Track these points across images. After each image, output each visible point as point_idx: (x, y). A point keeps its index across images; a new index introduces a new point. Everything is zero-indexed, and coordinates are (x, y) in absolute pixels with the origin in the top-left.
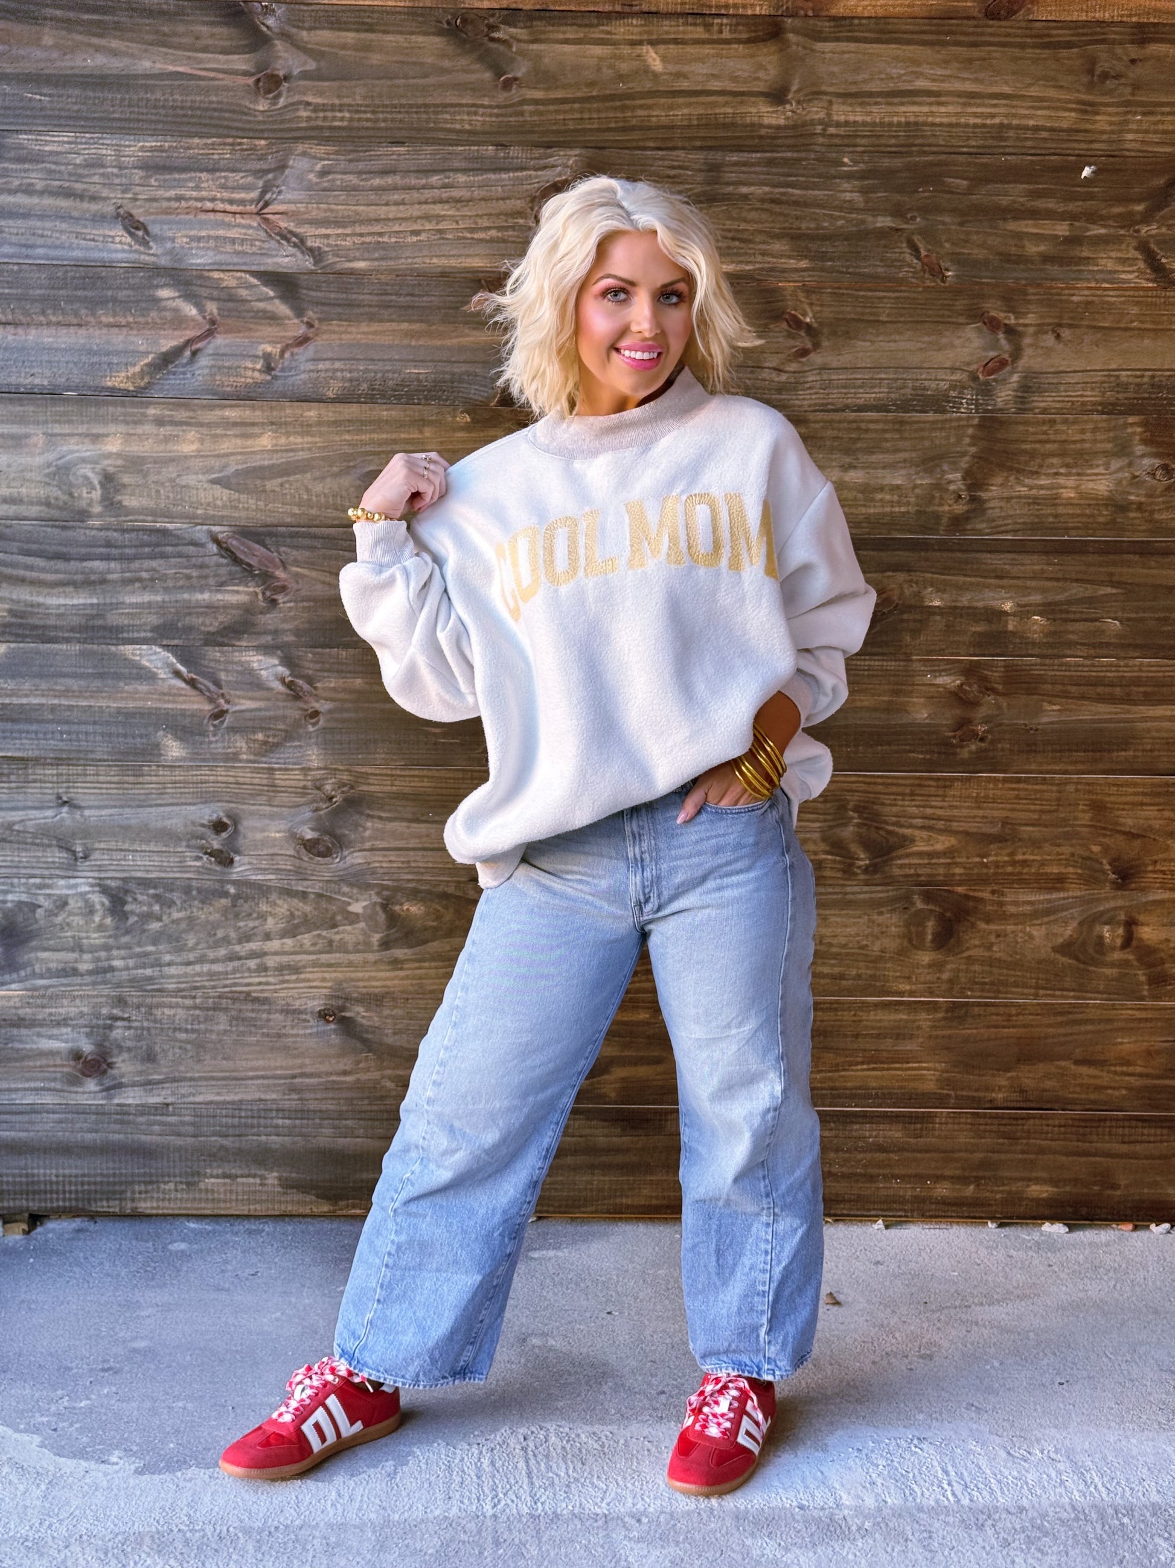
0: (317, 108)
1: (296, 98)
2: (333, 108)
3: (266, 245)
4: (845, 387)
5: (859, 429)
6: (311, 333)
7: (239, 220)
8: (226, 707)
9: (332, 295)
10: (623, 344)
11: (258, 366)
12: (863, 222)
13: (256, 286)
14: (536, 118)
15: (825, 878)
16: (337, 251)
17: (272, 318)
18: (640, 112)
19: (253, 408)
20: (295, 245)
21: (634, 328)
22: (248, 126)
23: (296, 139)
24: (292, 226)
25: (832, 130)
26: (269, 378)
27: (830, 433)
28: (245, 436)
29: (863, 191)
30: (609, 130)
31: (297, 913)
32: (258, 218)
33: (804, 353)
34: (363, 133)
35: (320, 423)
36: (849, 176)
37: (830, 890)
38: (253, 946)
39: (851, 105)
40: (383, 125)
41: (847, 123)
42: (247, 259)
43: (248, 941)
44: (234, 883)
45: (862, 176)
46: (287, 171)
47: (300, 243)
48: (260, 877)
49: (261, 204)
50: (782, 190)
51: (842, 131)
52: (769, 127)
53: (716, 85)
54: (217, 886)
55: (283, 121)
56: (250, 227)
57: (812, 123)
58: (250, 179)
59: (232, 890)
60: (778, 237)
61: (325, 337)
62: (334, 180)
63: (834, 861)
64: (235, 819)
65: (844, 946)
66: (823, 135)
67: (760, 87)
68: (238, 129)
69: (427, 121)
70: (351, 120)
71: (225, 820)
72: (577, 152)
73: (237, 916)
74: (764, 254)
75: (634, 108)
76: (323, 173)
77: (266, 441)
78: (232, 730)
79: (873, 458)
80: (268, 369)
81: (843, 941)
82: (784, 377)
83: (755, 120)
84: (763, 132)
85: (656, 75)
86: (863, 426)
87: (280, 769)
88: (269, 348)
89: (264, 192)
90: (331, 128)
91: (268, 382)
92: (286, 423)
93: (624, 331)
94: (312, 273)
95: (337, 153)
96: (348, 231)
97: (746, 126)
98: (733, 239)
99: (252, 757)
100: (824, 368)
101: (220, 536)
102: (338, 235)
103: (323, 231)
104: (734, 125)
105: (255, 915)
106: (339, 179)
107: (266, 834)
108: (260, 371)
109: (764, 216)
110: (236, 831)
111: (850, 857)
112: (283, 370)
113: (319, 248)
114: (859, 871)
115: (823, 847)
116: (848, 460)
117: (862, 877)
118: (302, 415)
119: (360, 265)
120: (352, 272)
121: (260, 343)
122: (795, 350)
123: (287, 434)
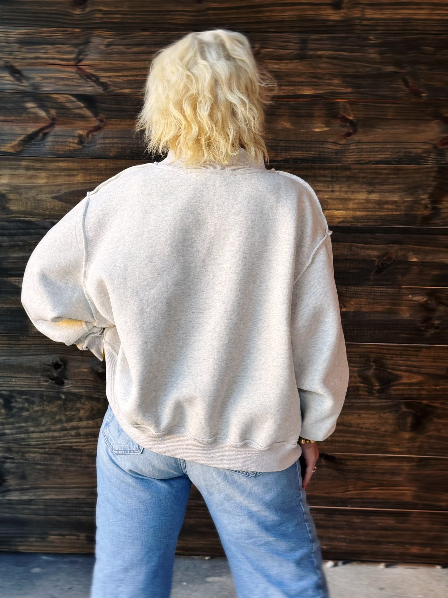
0: (105, 13)
1: (95, 8)
2: (112, 13)
3: (80, 81)
4: (370, 152)
5: (376, 173)
6: (102, 125)
7: (66, 68)
9: (113, 106)
11: (76, 141)
12: (380, 69)
13: (74, 101)
14: (214, 17)
15: (360, 395)
16: (115, 84)
17: (83, 117)
18: (268, 14)
19: (73, 162)
20: (94, 81)
22: (70, 22)
23: (95, 28)
24: (92, 72)
25: (365, 23)
26: (81, 147)
27: (362, 175)
28: (69, 176)
29: (380, 53)
30: (250, 23)
31: (95, 408)
32: (75, 67)
33: (349, 134)
34: (128, 25)
35: (106, 169)
36: (373, 46)
37: (362, 401)
38: (74, 424)
39: (374, 10)
40: (138, 21)
41: (372, 19)
42: (70, 88)
43: (71, 422)
44: (64, 393)
45: (380, 45)
46: (91, 45)
47: (96, 80)
48: (77, 391)
49: (77, 61)
50: (339, 53)
51: (369, 23)
52: (332, 21)
54: (56, 394)
55: (88, 19)
56: (72, 72)
57: (354, 19)
58: (71, 48)
59: (63, 397)
60: (335, 76)
61: (109, 126)
62: (113, 49)
63: (364, 387)
64: (65, 363)
65: (368, 429)
66: (360, 25)
68: (65, 23)
69: (160, 19)
70: (122, 18)
71: (60, 363)
73: (66, 409)
74: (329, 85)
75: (265, 12)
76: (108, 45)
77: (80, 178)
79: (383, 187)
80: (81, 142)
81: (368, 426)
82: (338, 147)
83: (325, 17)
84: (330, 23)
86: (379, 171)
88: (81, 132)
89: (79, 55)
90: (112, 23)
91: (81, 149)
92: (90, 169)
94: (102, 95)
95: (115, 35)
96: (120, 74)
97: (320, 20)
98: (314, 77)
100: (359, 142)
102: (115, 76)
103: (108, 74)
104: (315, 20)
105: (74, 409)
106: (116, 48)
107: (80, 370)
108: (77, 143)
109: (329, 66)
110: (65, 368)
111: (371, 385)
112: (88, 143)
113: (106, 82)
114: (375, 392)
115: (359, 379)
116: (371, 188)
117: (377, 395)
118: (97, 166)
119: (127, 91)
120: (122, 95)
121: (77, 130)
122: (344, 133)
123: (90, 175)
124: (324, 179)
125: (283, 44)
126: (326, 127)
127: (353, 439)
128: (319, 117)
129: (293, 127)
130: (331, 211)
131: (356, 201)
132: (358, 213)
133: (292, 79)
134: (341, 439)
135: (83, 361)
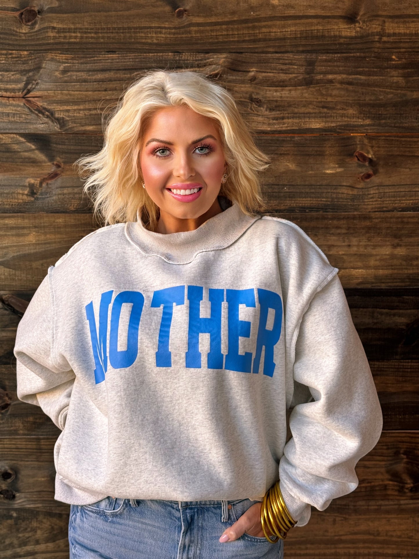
0: (59, 31)
1: (46, 25)
2: (70, 30)
3: (29, 117)
4: (394, 197)
5: (402, 222)
6: (59, 171)
7: (11, 101)
8: (9, 402)
9: (72, 147)
10: (171, 184)
11: (26, 192)
12: (405, 95)
13: (23, 142)
14: (198, 35)
15: (388, 495)
16: (74, 120)
17: (34, 162)
18: (264, 30)
19: (23, 218)
20: (48, 117)
21: (175, 174)
22: (15, 43)
23: (47, 50)
24: (45, 105)
25: (385, 39)
26: (33, 199)
27: (384, 225)
28: (18, 235)
29: (405, 76)
30: (244, 41)
31: (56, 527)
32: (24, 100)
33: (368, 176)
34: (90, 46)
35: (65, 226)
36: (396, 67)
37: (391, 503)
38: (29, 548)
39: (397, 23)
40: (102, 41)
41: (394, 34)
42: (17, 126)
43: (25, 545)
44: (15, 510)
45: (404, 67)
46: (42, 71)
47: (51, 115)
48: (32, 506)
49: (25, 91)
50: (353, 76)
51: (391, 39)
52: (346, 37)
53: (311, 12)
54: (5, 512)
55: (38, 39)
56: (19, 106)
57: (373, 34)
58: (18, 76)
59: (15, 515)
60: (351, 105)
61: (68, 173)
62: (71, 76)
63: (394, 485)
64: (16, 471)
65: (400, 537)
66: (379, 42)
67: (339, 13)
68: (9, 45)
69: (130, 38)
70: (82, 38)
71: (9, 471)
72: (224, 55)
73: (18, 530)
74: (343, 116)
75: (261, 27)
76: (65, 71)
77: (32, 238)
78: (13, 416)
79: (412, 240)
80: (32, 193)
81: (399, 533)
82: (355, 192)
83: (337, 33)
84: (342, 41)
85: (274, 7)
86: (405, 220)
87: (44, 439)
88: (32, 181)
89: (27, 84)
90: (69, 43)
91: (32, 202)
92: (44, 227)
93: (169, 177)
94: (59, 133)
95: (73, 59)
96: (82, 107)
97: (331, 37)
98: (323, 107)
99: (26, 432)
100: (380, 185)
101: (4, 297)
102: (75, 110)
103: (66, 108)
104: (323, 37)
105: (29, 529)
106: (75, 75)
107: (36, 479)
108: (27, 195)
109: (342, 93)
110: (17, 478)
111: (402, 482)
112: (42, 194)
113: (63, 118)
114: (407, 491)
115: (387, 476)
116: (396, 241)
117: (409, 494)
118: (54, 222)
119: (90, 128)
120: (84, 133)
121: (28, 178)
122: (362, 174)
123: (45, 234)
124: (339, 231)
125: (284, 67)
126: (339, 167)
127: (381, 551)
128: (331, 155)
129: (299, 169)
130: (347, 270)
131: (378, 258)
132: (381, 272)
133: (296, 110)
134: (366, 551)
135: (39, 468)
